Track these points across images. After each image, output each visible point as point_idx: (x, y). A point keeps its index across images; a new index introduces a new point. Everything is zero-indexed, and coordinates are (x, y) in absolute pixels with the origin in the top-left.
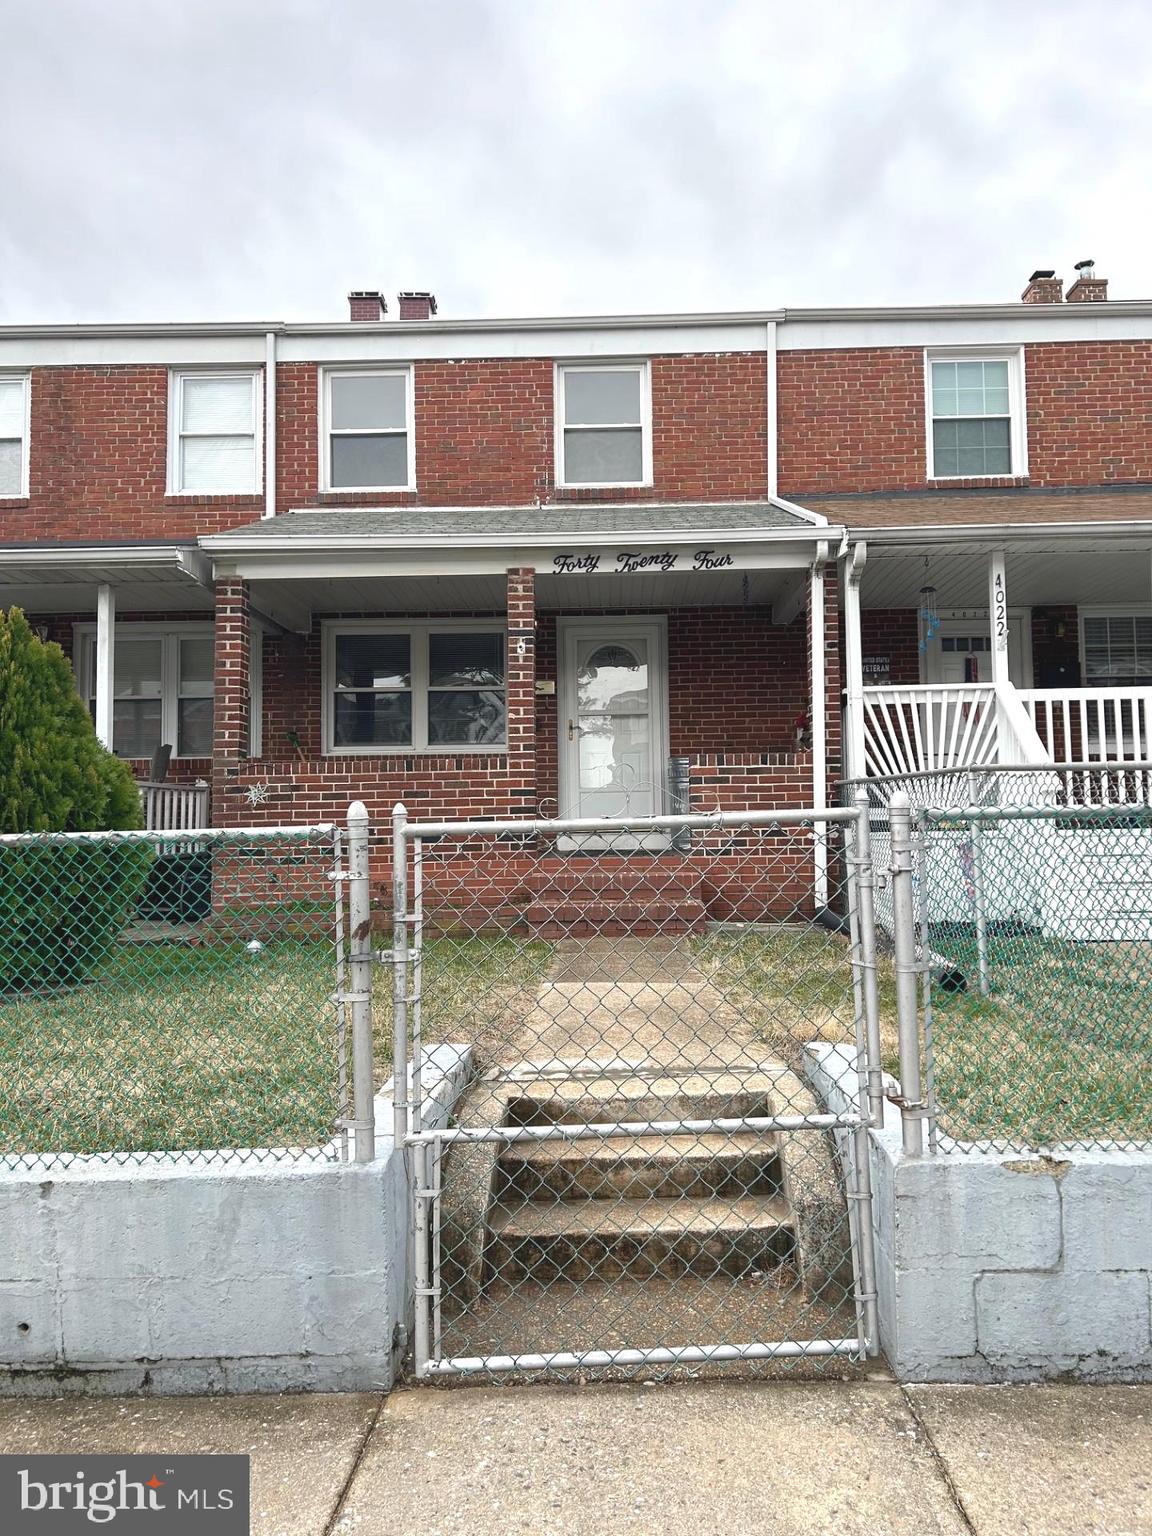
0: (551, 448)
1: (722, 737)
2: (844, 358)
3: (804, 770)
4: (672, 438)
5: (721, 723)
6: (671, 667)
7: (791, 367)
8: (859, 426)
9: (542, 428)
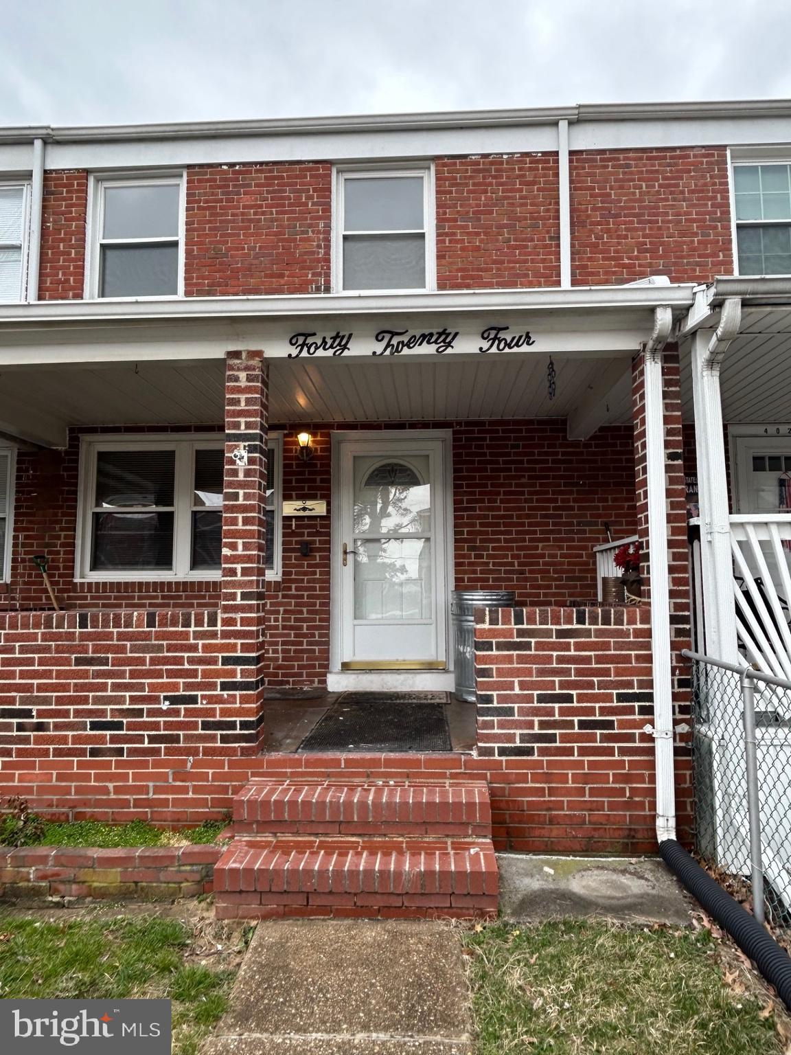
0: (328, 253)
1: (512, 564)
2: (641, 159)
3: (638, 633)
4: (457, 241)
5: (511, 549)
6: (456, 486)
7: (584, 168)
8: (659, 228)
9: (319, 232)
